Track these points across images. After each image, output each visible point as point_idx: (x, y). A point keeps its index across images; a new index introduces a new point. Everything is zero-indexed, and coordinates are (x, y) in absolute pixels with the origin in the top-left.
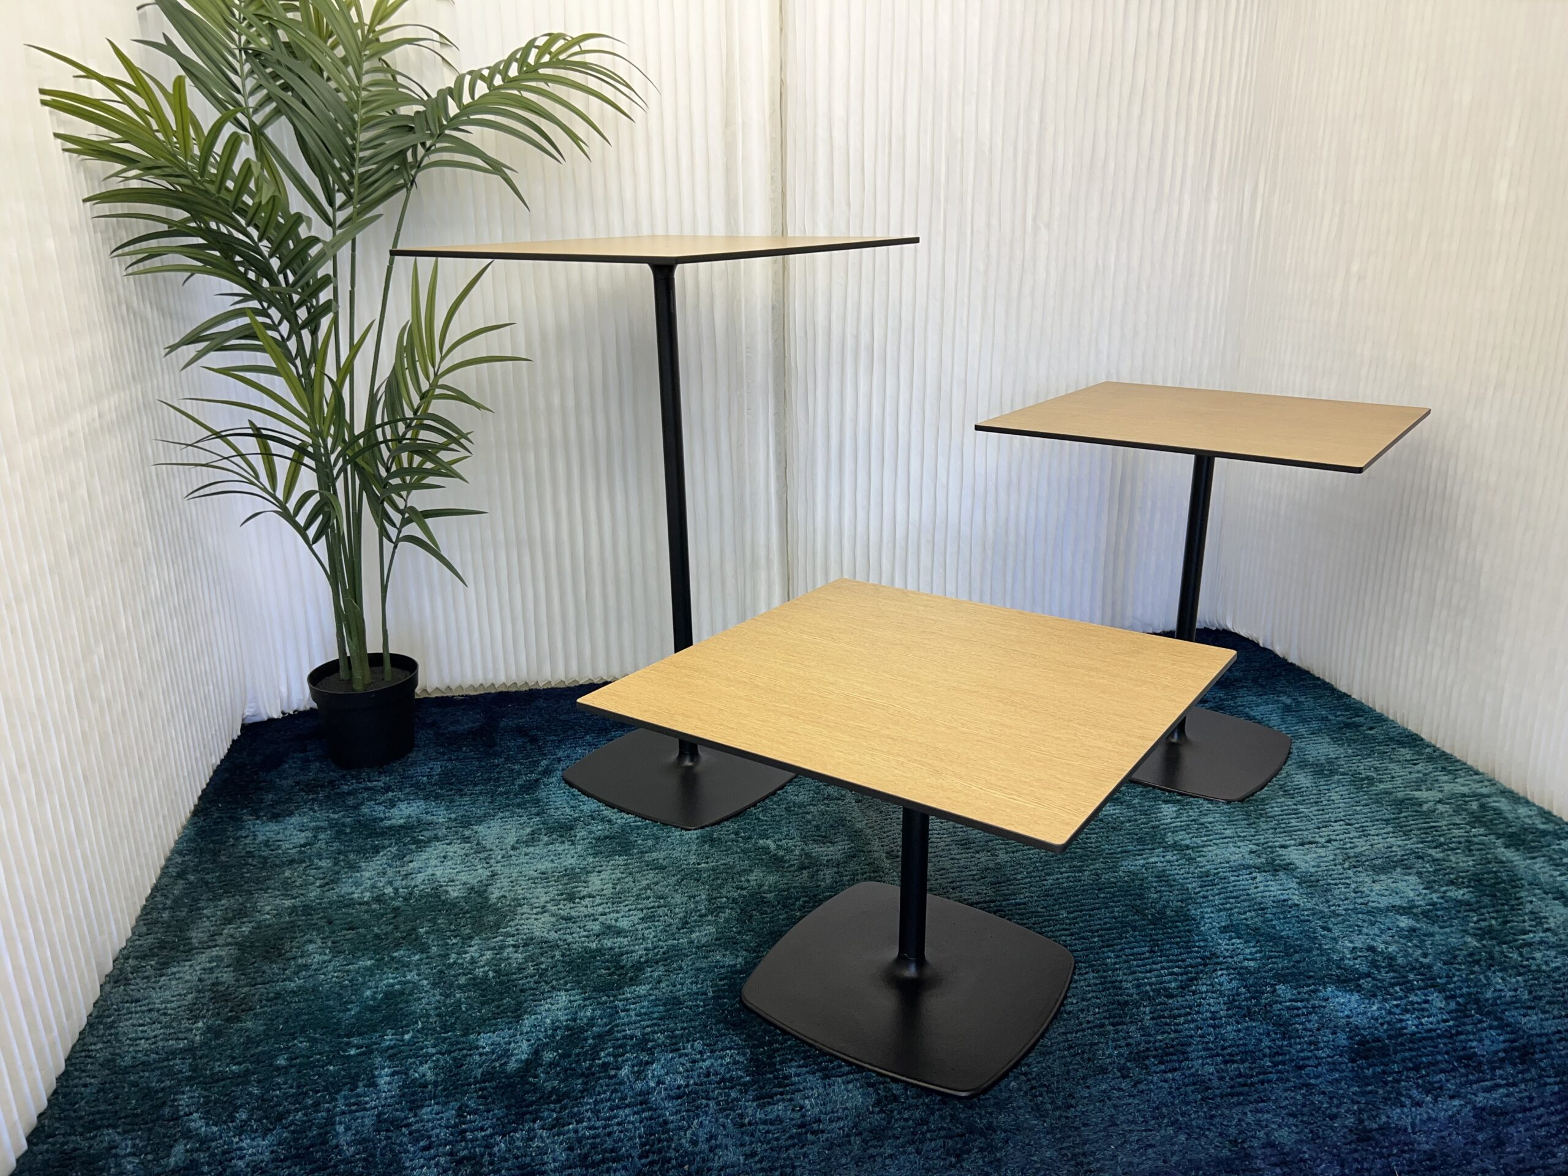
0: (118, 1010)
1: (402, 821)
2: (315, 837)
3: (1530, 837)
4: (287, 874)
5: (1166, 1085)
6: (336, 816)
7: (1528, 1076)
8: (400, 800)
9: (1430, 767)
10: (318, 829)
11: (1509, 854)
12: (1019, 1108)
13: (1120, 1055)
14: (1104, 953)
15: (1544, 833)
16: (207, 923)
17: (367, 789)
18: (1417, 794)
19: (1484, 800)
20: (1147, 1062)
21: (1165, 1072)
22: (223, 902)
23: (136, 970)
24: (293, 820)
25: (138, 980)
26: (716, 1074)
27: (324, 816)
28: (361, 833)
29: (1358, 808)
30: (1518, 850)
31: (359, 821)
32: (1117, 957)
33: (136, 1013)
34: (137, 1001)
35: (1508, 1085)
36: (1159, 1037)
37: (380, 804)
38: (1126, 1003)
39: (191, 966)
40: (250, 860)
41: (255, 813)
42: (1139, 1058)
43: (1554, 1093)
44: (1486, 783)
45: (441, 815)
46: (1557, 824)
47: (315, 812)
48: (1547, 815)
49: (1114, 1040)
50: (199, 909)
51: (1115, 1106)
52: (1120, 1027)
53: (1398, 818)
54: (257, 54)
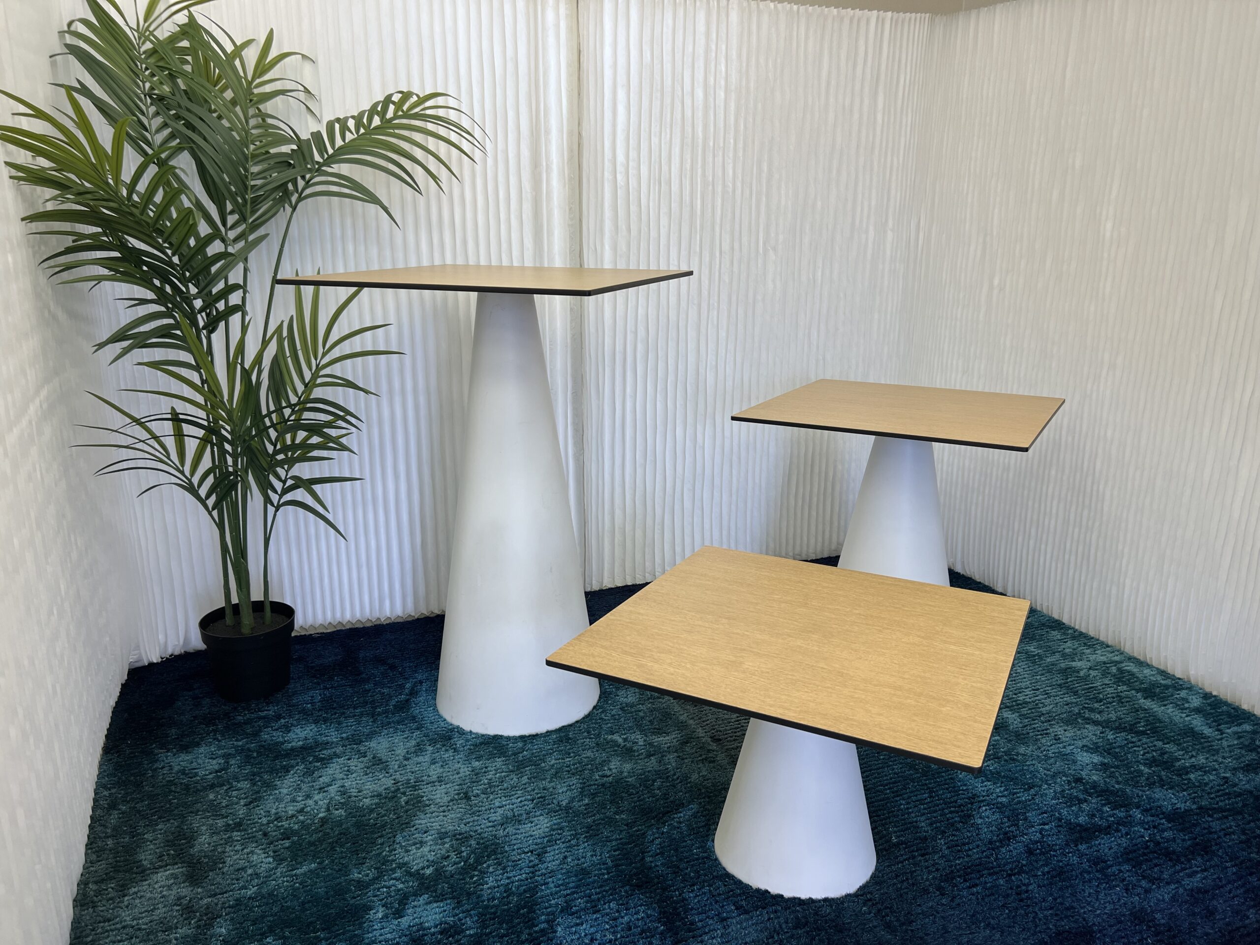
0: (93, 930)
1: (301, 743)
2: (228, 763)
3: (1158, 690)
4: (211, 796)
5: (974, 898)
6: (240, 743)
7: (1213, 863)
8: (292, 725)
9: (1076, 644)
10: (227, 756)
11: (1148, 704)
12: (875, 927)
13: (934, 878)
14: (897, 801)
15: (1167, 687)
16: (152, 847)
17: (260, 718)
18: (1074, 664)
19: (1120, 666)
20: (954, 881)
21: (970, 887)
22: (159, 827)
23: (98, 893)
24: (202, 750)
25: (104, 902)
26: (636, 927)
27: (230, 744)
28: (268, 756)
29: (1038, 677)
30: (1154, 700)
31: (263, 746)
32: (908, 803)
33: (112, 930)
34: (109, 920)
35: (1203, 871)
36: (957, 862)
37: (277, 730)
38: (926, 838)
39: (149, 885)
40: (173, 788)
41: (163, 746)
42: (949, 878)
43: (1234, 874)
44: (1117, 653)
45: (333, 736)
46: (1173, 680)
47: (219, 741)
48: (1163, 673)
49: (927, 867)
50: (139, 834)
51: (943, 917)
52: (927, 857)
53: (1067, 683)
54: (161, 98)
